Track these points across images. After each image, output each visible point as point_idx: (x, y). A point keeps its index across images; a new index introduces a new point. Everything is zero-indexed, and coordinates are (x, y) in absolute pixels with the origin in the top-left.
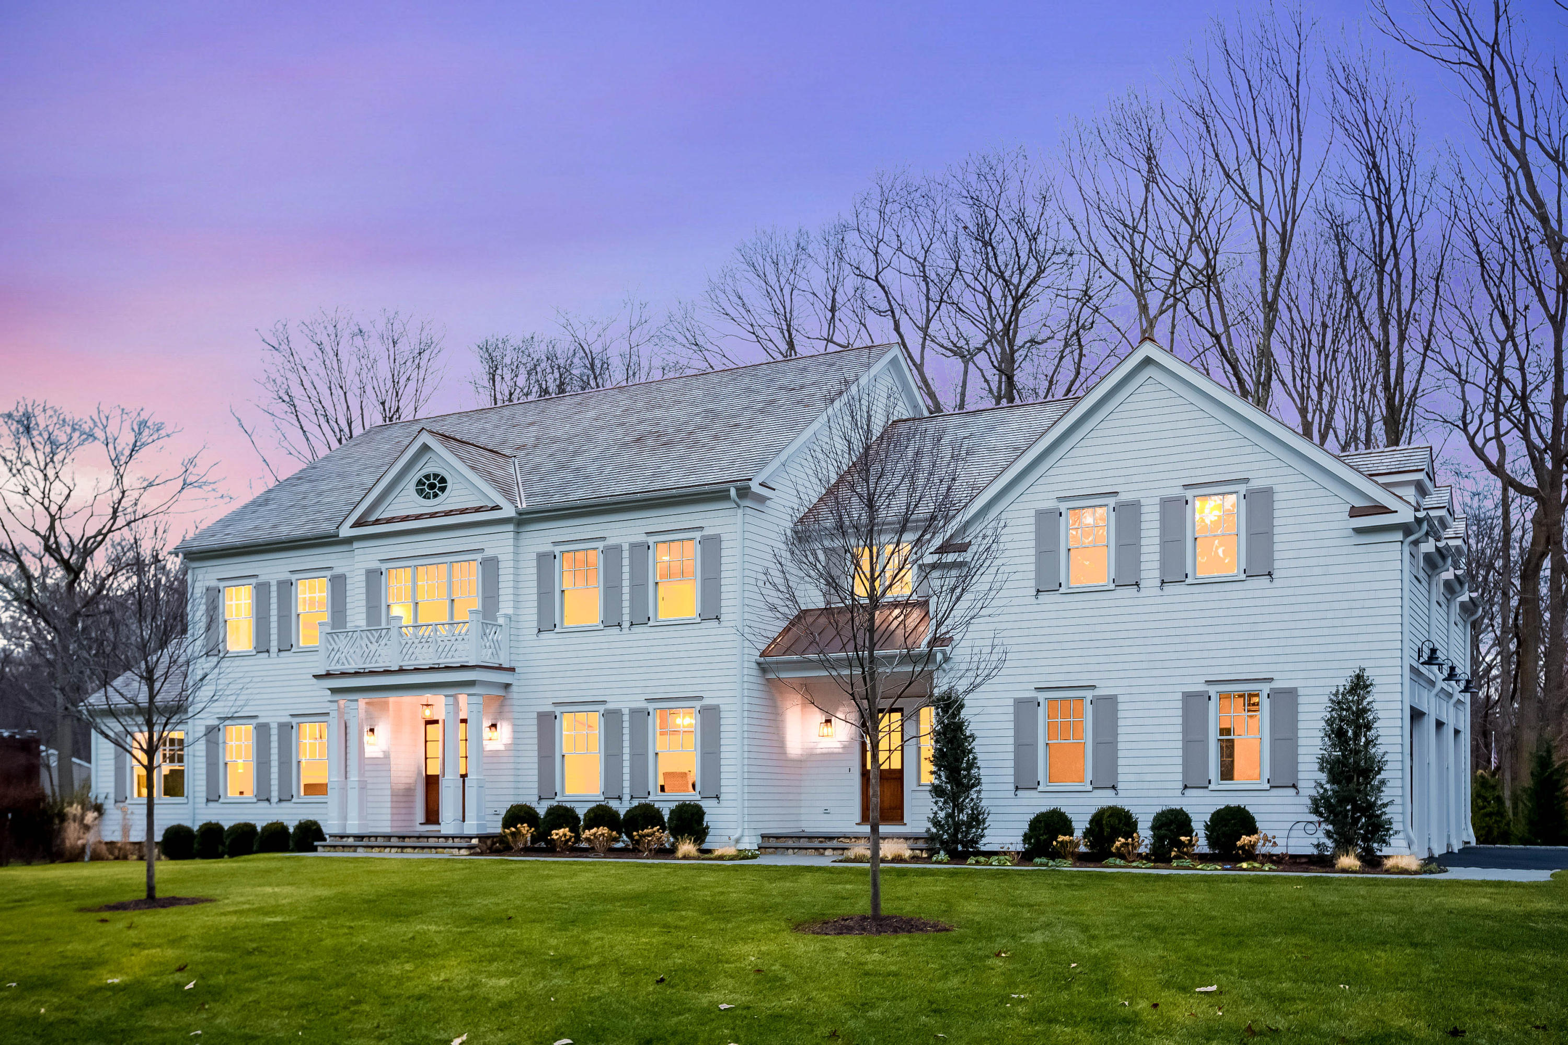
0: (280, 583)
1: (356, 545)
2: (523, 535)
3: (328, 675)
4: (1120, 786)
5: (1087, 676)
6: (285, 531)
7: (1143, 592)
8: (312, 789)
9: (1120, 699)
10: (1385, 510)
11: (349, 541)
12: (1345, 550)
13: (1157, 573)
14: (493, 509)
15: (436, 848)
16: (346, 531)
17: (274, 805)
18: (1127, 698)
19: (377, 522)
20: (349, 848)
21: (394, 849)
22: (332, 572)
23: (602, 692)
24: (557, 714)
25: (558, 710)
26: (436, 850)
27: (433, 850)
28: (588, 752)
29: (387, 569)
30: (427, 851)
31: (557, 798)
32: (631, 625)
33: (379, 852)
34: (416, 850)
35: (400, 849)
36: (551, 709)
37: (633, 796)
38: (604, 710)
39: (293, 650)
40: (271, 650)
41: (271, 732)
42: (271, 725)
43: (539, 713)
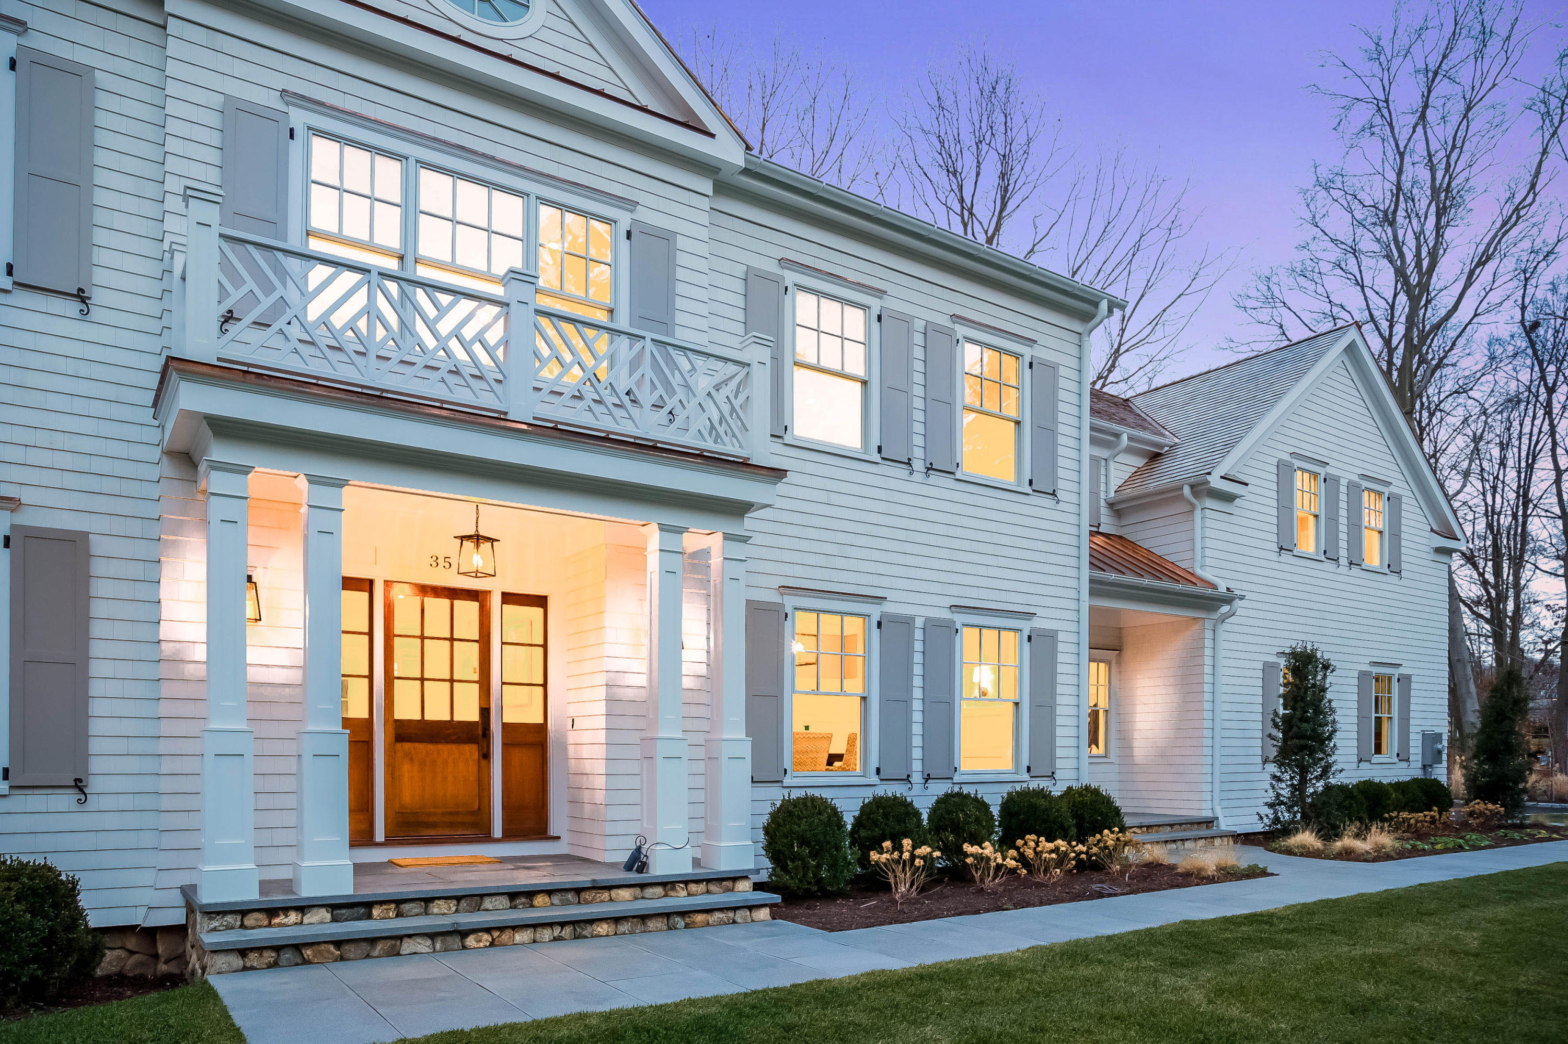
1: (174, 7)
12: (1428, 563)
13: (1347, 553)
20: (365, 946)
21: (550, 930)
22: (22, 41)
23: (875, 581)
24: (788, 610)
25: (789, 602)
26: (687, 920)
27: (677, 919)
28: (842, 693)
29: (309, 128)
30: (659, 925)
31: (787, 781)
32: (928, 469)
33: (492, 944)
34: (625, 927)
35: (568, 930)
36: (774, 598)
37: (929, 775)
38: (879, 614)
43: (749, 603)
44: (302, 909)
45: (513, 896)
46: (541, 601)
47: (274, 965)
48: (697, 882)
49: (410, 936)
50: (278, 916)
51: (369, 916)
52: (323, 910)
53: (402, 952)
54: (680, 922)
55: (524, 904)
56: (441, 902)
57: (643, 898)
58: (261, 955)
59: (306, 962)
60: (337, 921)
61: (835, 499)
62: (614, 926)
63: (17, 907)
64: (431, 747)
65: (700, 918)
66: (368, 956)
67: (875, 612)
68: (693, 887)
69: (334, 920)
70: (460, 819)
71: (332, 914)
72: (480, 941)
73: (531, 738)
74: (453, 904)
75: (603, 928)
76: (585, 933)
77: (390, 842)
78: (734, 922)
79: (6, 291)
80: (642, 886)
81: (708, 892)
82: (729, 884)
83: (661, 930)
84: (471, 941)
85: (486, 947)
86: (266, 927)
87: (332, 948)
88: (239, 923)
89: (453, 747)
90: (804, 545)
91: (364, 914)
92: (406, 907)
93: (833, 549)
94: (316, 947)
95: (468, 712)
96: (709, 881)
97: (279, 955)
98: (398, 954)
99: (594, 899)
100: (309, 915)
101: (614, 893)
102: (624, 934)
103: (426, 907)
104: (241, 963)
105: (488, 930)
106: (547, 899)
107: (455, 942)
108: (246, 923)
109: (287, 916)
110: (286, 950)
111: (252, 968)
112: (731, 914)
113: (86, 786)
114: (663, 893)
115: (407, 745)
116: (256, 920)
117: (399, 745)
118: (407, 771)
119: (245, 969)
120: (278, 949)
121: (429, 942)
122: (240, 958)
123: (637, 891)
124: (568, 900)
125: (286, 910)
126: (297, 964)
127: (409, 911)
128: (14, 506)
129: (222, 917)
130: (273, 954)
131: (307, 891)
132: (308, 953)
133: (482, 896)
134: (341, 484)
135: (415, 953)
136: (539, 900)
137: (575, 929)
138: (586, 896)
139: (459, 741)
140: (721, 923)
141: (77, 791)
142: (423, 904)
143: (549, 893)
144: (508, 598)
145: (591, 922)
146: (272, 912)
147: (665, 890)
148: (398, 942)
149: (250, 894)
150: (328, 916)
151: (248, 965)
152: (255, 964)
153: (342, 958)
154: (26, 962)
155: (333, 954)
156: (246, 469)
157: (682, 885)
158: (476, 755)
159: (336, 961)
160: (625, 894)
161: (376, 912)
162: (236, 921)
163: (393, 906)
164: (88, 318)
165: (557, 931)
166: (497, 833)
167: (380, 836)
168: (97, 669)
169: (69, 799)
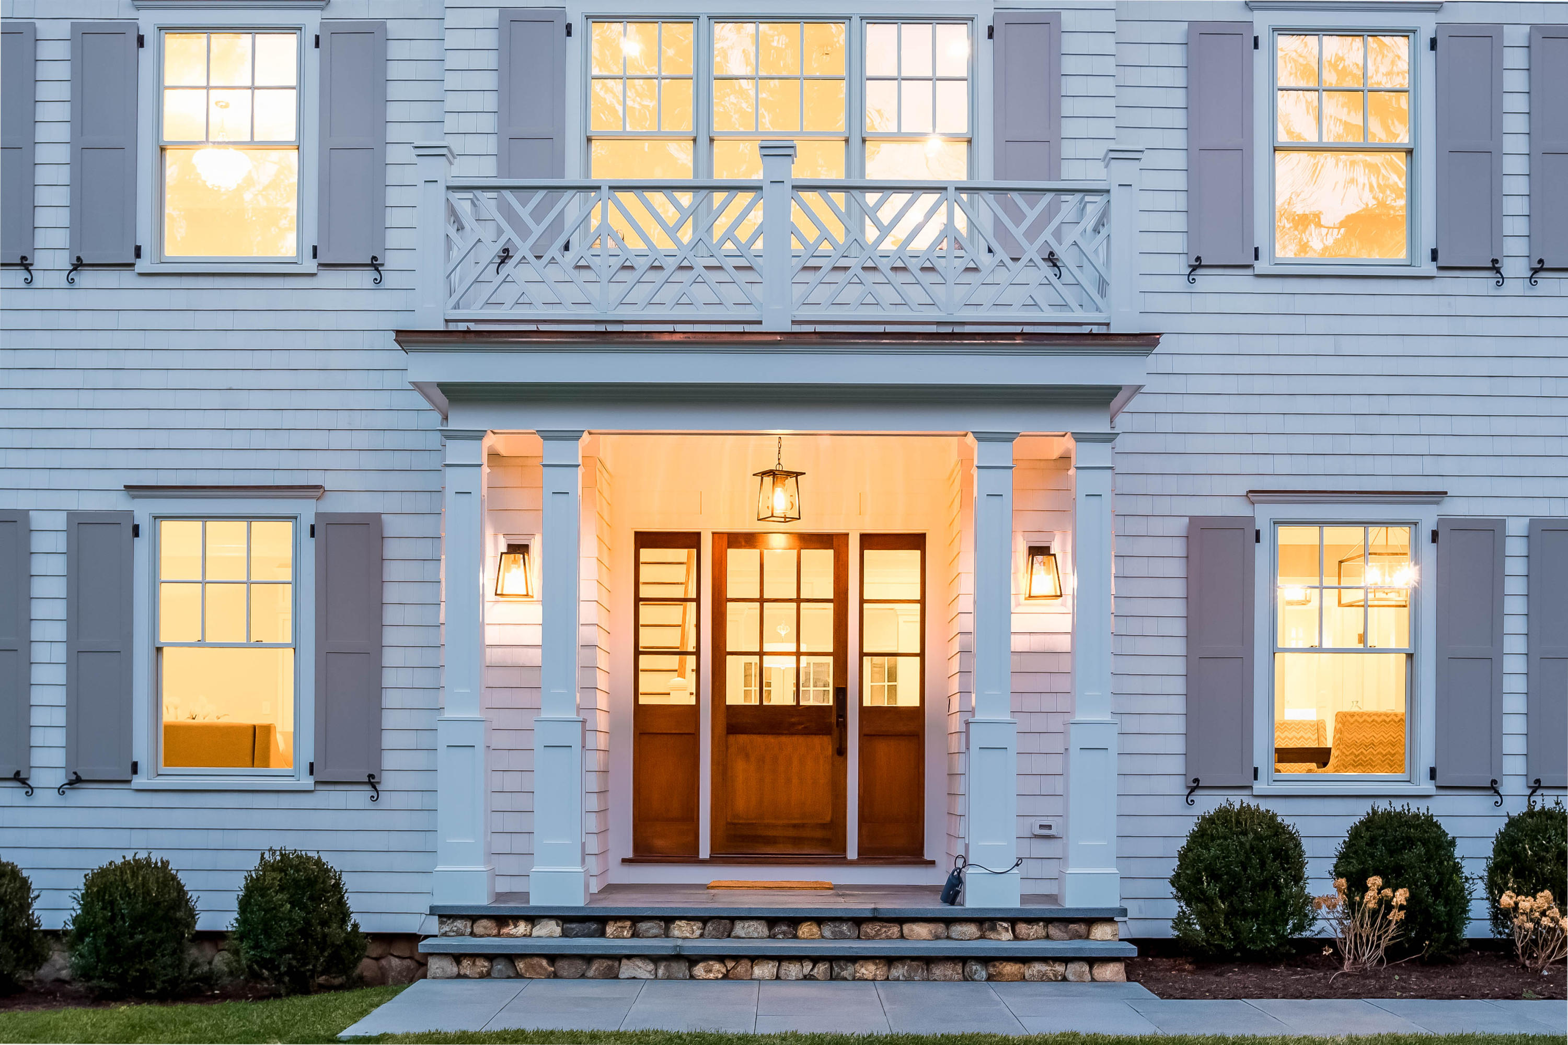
0: (87, 37)
3: (456, 339)
17: (40, 800)
20: (580, 965)
21: (798, 965)
22: (327, 14)
23: (1429, 465)
24: (1262, 523)
25: (1263, 514)
26: (991, 970)
27: (976, 967)
28: (1365, 648)
29: (587, 17)
30: (949, 973)
31: (1260, 787)
32: (1536, 271)
33: (725, 977)
34: (899, 971)
35: (822, 968)
36: (1240, 509)
37: (1538, 781)
38: (1436, 518)
39: (143, 265)
40: (40, 260)
41: (39, 543)
42: (38, 521)
43: (1194, 521)
44: (532, 920)
46: (916, 541)
47: (486, 976)
48: (1030, 921)
49: (629, 957)
50: (508, 925)
51: (603, 934)
52: (553, 923)
53: (621, 976)
54: (980, 972)
55: (784, 933)
56: (683, 923)
57: (948, 938)
58: (474, 963)
59: (519, 976)
60: (567, 936)
61: (1349, 346)
62: (885, 968)
63: (280, 896)
64: (771, 739)
65: (1009, 969)
66: (583, 976)
67: (1428, 516)
68: (1022, 928)
69: (565, 934)
70: (807, 833)
71: (562, 929)
72: (710, 971)
73: (902, 727)
74: (697, 927)
75: (868, 970)
76: (844, 974)
77: (716, 859)
78: (1065, 979)
79: (313, 275)
80: (949, 922)
81: (1048, 937)
82: (1082, 928)
83: (951, 980)
84: (699, 970)
85: (717, 979)
86: (494, 936)
87: (544, 963)
88: (469, 930)
89: (796, 739)
90: (1294, 424)
91: (595, 930)
92: (643, 926)
93: (1348, 425)
94: (528, 960)
95: (821, 696)
96: (1048, 921)
97: (492, 966)
98: (617, 977)
99: (877, 934)
100: (538, 927)
101: (906, 928)
102: (898, 979)
103: (667, 929)
104: (455, 970)
105: (721, 959)
106: (815, 929)
107: (680, 969)
108: (476, 930)
109: (516, 926)
110: (498, 960)
111: (465, 977)
112: (1060, 968)
113: (379, 783)
114: (978, 934)
115: (743, 739)
116: (485, 928)
117: (732, 738)
118: (741, 770)
119: (459, 976)
120: (491, 958)
121: (651, 967)
122: (454, 964)
123: (940, 928)
124: (842, 932)
125: (516, 919)
126: (509, 977)
127: (647, 930)
128: (319, 494)
129: (453, 922)
130: (486, 964)
132: (521, 965)
133: (733, 920)
134: (575, 436)
135: (634, 978)
136: (805, 930)
137: (832, 968)
138: (868, 929)
139: (808, 732)
140: (1043, 978)
141: (369, 788)
142: (662, 924)
143: (820, 921)
144: (870, 541)
145: (854, 959)
146: (502, 920)
147: (981, 929)
148: (616, 964)
149: (480, 899)
150: (558, 930)
151: (462, 972)
152: (468, 973)
153: (555, 976)
154: (282, 951)
155: (546, 969)
156: (480, 434)
157: (1005, 925)
158: (829, 751)
159: (549, 977)
160: (922, 930)
161: (610, 929)
162: (465, 927)
163: (628, 924)
164: (382, 286)
165: (808, 967)
166: (852, 853)
167: (705, 852)
168: (390, 657)
169: (359, 797)
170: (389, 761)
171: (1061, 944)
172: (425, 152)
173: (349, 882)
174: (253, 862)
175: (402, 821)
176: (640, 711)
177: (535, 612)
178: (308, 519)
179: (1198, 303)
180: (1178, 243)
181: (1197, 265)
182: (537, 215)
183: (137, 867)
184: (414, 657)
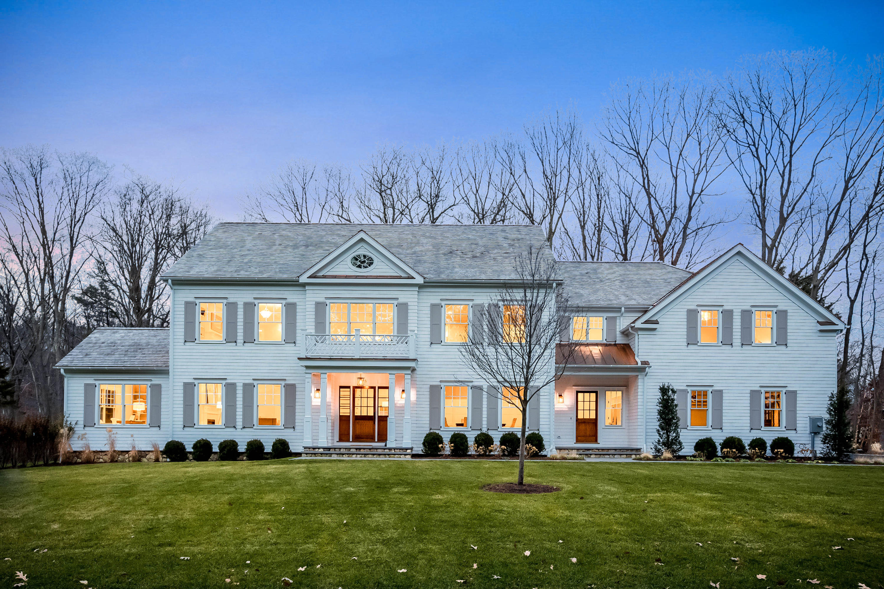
0: (246, 304)
1: (307, 288)
2: (421, 294)
3: (307, 359)
4: (723, 428)
5: (709, 381)
6: (243, 275)
7: (734, 348)
8: (263, 421)
9: (724, 391)
10: (833, 324)
11: (304, 285)
12: (814, 338)
13: (740, 341)
14: (408, 278)
15: (388, 455)
16: (303, 279)
17: (238, 430)
18: (727, 391)
19: (324, 277)
22: (286, 301)
23: (470, 377)
24: (442, 386)
25: (443, 384)
29: (330, 303)
31: (438, 429)
32: (489, 344)
33: (348, 457)
35: (363, 455)
36: (439, 383)
37: (488, 429)
38: (472, 385)
39: (255, 342)
40: (238, 341)
41: (238, 388)
42: (237, 384)
43: (431, 386)
44: (319, 448)
45: (356, 449)
46: (387, 387)
47: (311, 457)
48: (397, 449)
52: (322, 449)
55: (358, 451)
56: (343, 449)
58: (309, 455)
63: (279, 446)
64: (363, 421)
67: (470, 385)
68: (395, 450)
70: (368, 437)
71: (324, 450)
72: (346, 456)
73: (384, 419)
74: (345, 450)
76: (367, 456)
77: (353, 441)
79: (284, 344)
80: (385, 449)
81: (400, 451)
82: (405, 450)
83: (382, 457)
84: (344, 456)
86: (313, 450)
87: (320, 454)
89: (367, 421)
91: (329, 450)
95: (371, 414)
96: (400, 449)
99: (373, 450)
100: (319, 450)
101: (377, 450)
107: (341, 455)
110: (313, 454)
112: (401, 456)
113: (295, 428)
115: (357, 421)
116: (311, 449)
117: (355, 421)
118: (358, 426)
119: (307, 457)
121: (336, 455)
122: (306, 455)
123: (383, 450)
125: (316, 448)
126: (315, 457)
127: (337, 450)
128: (285, 380)
129: (306, 449)
131: (320, 445)
132: (317, 455)
133: (351, 449)
134: (326, 374)
135: (334, 457)
136: (362, 450)
137: (365, 455)
139: (369, 420)
141: (293, 428)
142: (340, 449)
144: (379, 388)
147: (389, 450)
148: (331, 455)
149: (310, 445)
156: (312, 373)
157: (392, 450)
158: (372, 423)
160: (379, 450)
161: (331, 450)
162: (308, 449)
163: (334, 449)
164: (296, 346)
165: (361, 455)
166: (376, 440)
167: (351, 440)
168: (297, 407)
169: (292, 430)
170: (296, 424)
171: (402, 452)
172: (302, 330)
173: (290, 444)
174: (274, 440)
175: (299, 434)
176: (340, 416)
177: (319, 400)
178: (283, 385)
179: (432, 350)
180: (429, 340)
181: (432, 343)
182: (320, 339)
183: (256, 441)
184: (301, 407)
